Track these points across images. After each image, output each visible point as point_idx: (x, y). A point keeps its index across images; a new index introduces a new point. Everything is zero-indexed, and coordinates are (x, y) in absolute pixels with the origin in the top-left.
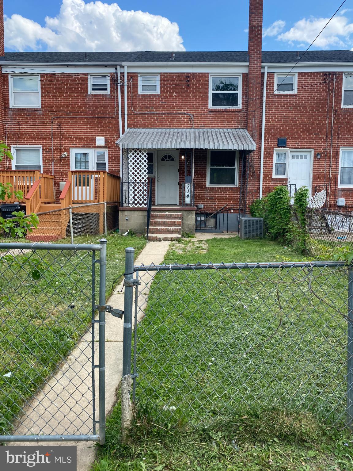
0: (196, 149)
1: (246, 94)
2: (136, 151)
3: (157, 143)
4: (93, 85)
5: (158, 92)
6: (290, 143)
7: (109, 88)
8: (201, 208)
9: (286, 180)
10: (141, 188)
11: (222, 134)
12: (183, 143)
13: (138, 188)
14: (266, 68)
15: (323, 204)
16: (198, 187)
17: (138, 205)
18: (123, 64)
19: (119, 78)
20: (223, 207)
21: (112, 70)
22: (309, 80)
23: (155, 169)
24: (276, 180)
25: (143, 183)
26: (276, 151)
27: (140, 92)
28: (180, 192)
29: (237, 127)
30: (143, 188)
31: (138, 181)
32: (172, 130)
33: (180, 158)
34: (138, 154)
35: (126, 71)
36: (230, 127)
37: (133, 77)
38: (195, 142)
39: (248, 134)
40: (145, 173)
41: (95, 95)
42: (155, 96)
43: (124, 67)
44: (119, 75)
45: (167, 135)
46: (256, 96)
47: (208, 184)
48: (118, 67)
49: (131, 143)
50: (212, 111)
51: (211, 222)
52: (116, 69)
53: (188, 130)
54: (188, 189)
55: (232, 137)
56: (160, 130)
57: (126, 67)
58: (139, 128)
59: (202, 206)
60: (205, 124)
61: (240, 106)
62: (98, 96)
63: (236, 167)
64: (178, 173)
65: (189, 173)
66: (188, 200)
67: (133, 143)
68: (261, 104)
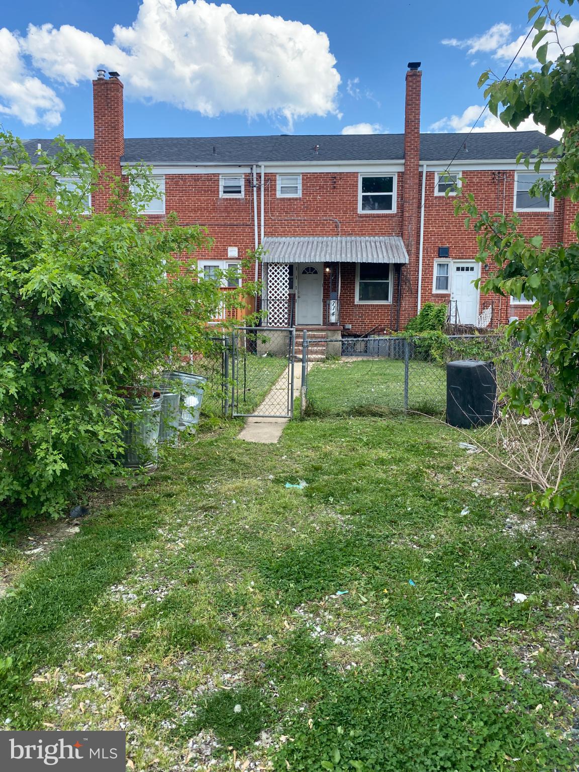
0: (342, 263)
1: (401, 196)
2: (276, 265)
3: (299, 257)
4: (224, 187)
5: (299, 195)
6: (453, 253)
7: (243, 189)
8: (349, 329)
9: (448, 295)
10: (281, 305)
11: (373, 244)
12: (327, 256)
13: (278, 305)
14: (425, 166)
15: (488, 323)
16: (346, 303)
17: (278, 324)
18: (260, 163)
19: (255, 179)
20: (374, 327)
21: (248, 170)
22: (475, 180)
23: (296, 284)
24: (437, 296)
25: (283, 300)
26: (437, 261)
27: (279, 195)
28: (325, 310)
29: (390, 235)
30: (283, 305)
31: (278, 297)
32: (316, 238)
33: (325, 272)
34: (278, 268)
35: (263, 171)
36: (383, 234)
37: (271, 178)
38: (341, 254)
39: (402, 244)
40: (286, 289)
41: (227, 199)
42: (296, 199)
43: (260, 166)
44: (255, 176)
45: (310, 246)
46: (413, 199)
47: (357, 301)
48: (255, 166)
49: (271, 257)
50: (361, 216)
51: (360, 347)
52: (252, 169)
53: (334, 238)
54: (334, 306)
55: (383, 247)
56: (302, 238)
57: (263, 167)
58: (277, 237)
59: (350, 326)
60: (353, 230)
61: (394, 210)
62: (230, 199)
63: (391, 282)
64: (322, 288)
65: (335, 289)
66: (333, 319)
67: (274, 256)
68: (419, 207)
